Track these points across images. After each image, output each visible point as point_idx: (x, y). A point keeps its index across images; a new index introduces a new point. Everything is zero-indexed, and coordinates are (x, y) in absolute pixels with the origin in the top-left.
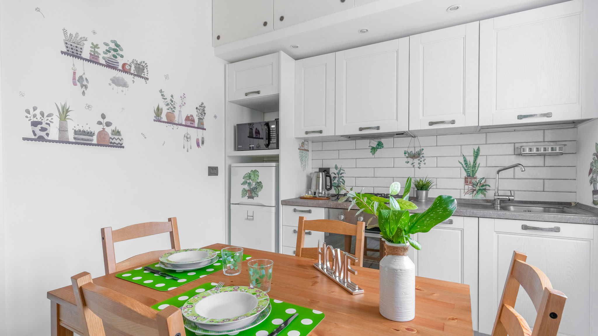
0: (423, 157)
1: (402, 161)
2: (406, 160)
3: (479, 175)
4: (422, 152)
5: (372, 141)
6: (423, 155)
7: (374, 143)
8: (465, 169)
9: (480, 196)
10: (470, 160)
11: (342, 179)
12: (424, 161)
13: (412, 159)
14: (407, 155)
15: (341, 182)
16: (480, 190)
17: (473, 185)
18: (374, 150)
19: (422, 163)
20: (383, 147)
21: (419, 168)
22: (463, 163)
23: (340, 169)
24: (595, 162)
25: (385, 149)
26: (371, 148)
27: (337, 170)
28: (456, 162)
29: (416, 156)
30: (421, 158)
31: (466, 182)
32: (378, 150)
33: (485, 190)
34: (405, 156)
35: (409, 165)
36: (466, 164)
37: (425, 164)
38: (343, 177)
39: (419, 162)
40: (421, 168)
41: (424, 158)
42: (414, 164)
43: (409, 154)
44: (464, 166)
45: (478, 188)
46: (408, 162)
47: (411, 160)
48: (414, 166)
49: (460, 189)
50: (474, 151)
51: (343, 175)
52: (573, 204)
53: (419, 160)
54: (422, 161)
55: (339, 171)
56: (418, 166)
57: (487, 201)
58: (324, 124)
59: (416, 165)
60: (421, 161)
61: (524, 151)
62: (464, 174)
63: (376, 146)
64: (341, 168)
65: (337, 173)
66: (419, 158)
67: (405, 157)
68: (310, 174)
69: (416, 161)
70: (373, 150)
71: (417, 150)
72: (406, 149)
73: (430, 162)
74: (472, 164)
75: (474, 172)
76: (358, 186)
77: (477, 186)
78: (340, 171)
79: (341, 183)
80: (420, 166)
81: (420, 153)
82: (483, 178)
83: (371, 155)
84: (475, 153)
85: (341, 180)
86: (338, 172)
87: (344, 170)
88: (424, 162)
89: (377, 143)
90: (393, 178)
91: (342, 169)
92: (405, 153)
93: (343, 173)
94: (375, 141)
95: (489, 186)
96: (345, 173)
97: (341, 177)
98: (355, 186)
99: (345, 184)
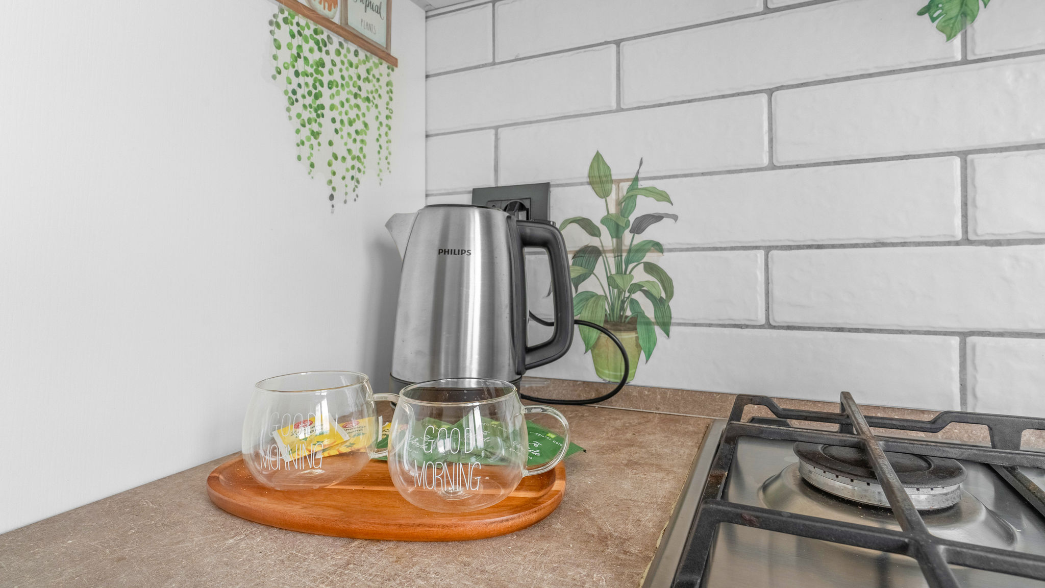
11: (651, 268)
15: (638, 287)
23: (631, 189)
27: (604, 194)
38: (658, 247)
51: (652, 233)
55: (619, 203)
64: (636, 179)
65: (604, 221)
68: (389, 225)
78: (626, 203)
79: (638, 296)
85: (639, 275)
86: (613, 210)
87: (663, 197)
91: (642, 184)
93: (657, 218)
96: (675, 217)
97: (642, 249)
98: (769, 325)
99: (678, 308)
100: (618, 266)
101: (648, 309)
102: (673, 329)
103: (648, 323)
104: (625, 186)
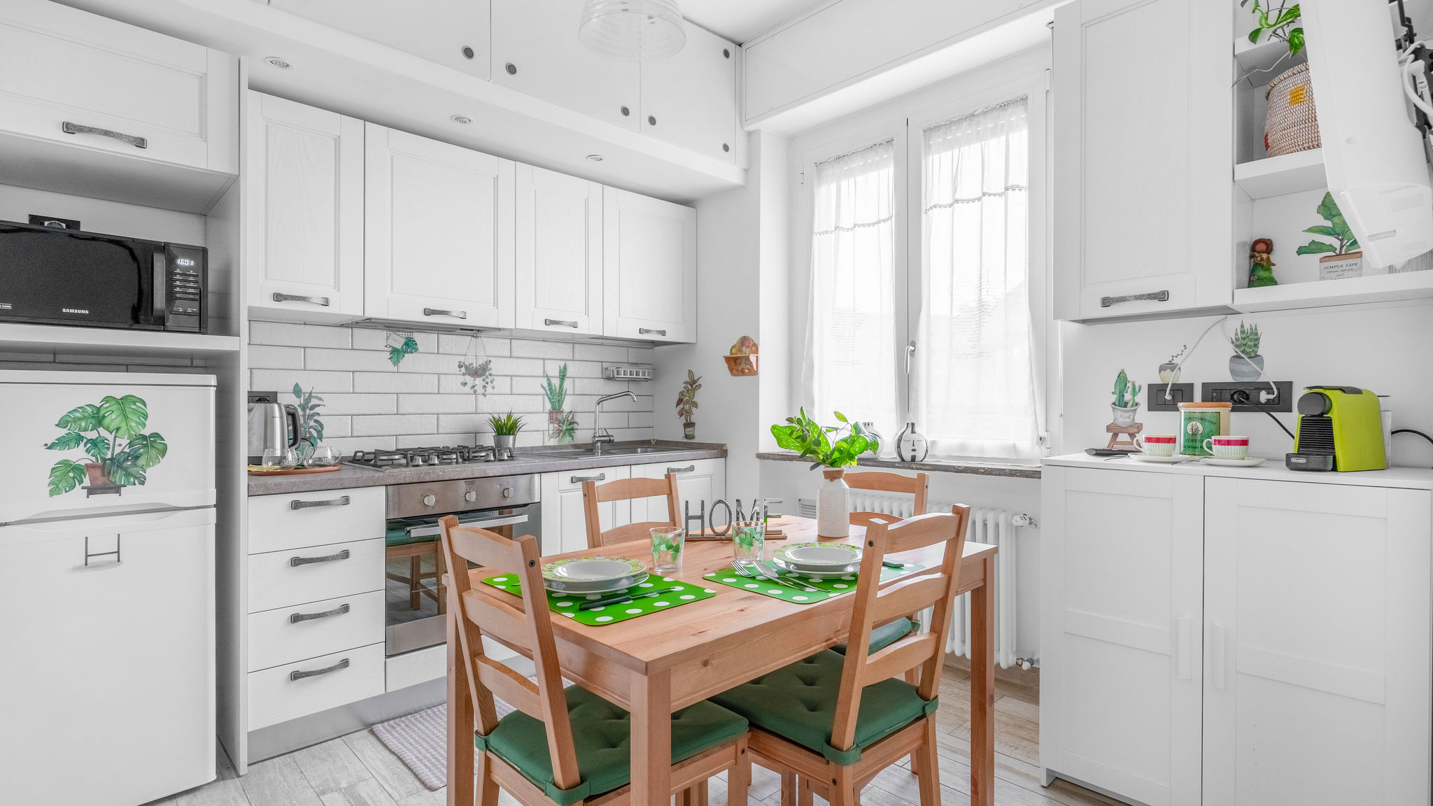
0: (491, 375)
1: (454, 382)
2: (462, 379)
3: (566, 407)
4: (489, 366)
5: (393, 335)
6: (491, 372)
7: (398, 341)
8: (549, 398)
9: (567, 440)
10: (556, 382)
11: (316, 421)
12: (492, 382)
13: (473, 379)
14: (463, 370)
15: (312, 427)
16: (567, 430)
17: (560, 422)
18: (396, 354)
19: (489, 387)
20: (416, 350)
21: (484, 395)
22: (547, 389)
23: (309, 396)
24: (688, 391)
25: (421, 355)
26: (390, 349)
27: (299, 397)
28: (537, 385)
29: (479, 372)
30: (488, 378)
31: (551, 420)
32: (406, 355)
33: (573, 429)
34: (460, 371)
35: (467, 389)
36: (550, 389)
37: (493, 388)
38: (318, 414)
39: (484, 384)
40: (488, 396)
41: (492, 377)
42: (476, 388)
43: (467, 368)
44: (549, 393)
45: (565, 427)
46: (466, 384)
47: (469, 379)
48: (475, 391)
49: (543, 431)
50: (560, 370)
51: (317, 410)
52: (653, 442)
53: (484, 380)
54: (489, 383)
55: (304, 400)
56: (483, 391)
57: (576, 446)
58: (333, 284)
59: (480, 390)
60: (487, 383)
61: (618, 374)
62: (548, 407)
63: (402, 347)
64: (311, 393)
65: (299, 406)
66: (484, 377)
67: (459, 373)
69: (479, 381)
70: (396, 356)
71: (481, 361)
72: (462, 359)
73: (501, 384)
74: (558, 389)
75: (560, 402)
76: (359, 435)
77: (563, 424)
78: (308, 400)
79: (312, 430)
80: (485, 391)
81: (485, 367)
82: (571, 412)
83: (391, 367)
84: (562, 374)
85: (312, 423)
86: (302, 402)
87: (321, 399)
88: (492, 385)
89: (403, 341)
90: (438, 414)
91: (313, 395)
92: (460, 366)
93: (319, 405)
94: (399, 335)
95: (577, 424)
96: (324, 406)
97: (313, 415)
98: (352, 437)
99: (325, 433)
100: (304, 421)
101: (315, 434)
102: (323, 440)
103: (315, 438)
104: (307, 395)
